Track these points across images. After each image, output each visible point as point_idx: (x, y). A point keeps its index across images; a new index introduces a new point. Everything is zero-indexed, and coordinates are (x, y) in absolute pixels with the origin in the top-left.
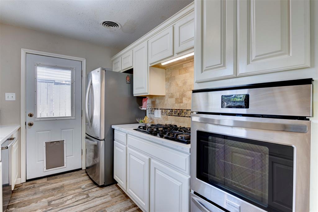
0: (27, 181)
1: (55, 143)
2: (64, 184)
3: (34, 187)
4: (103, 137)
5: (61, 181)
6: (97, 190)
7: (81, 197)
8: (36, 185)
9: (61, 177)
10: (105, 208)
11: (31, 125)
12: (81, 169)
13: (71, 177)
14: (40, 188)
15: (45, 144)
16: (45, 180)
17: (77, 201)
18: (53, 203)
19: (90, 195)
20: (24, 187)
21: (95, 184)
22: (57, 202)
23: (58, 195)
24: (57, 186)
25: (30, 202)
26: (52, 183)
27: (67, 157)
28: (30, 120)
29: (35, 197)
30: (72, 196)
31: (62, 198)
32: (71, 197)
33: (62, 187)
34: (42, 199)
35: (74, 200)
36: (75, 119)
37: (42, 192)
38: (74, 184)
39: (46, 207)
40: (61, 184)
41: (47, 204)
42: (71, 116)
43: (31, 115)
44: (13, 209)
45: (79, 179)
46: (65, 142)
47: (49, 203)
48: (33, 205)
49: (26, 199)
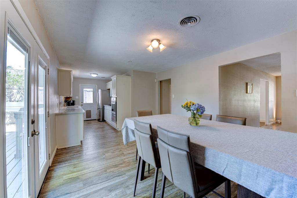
1: (88, 111)
4: (101, 108)
11: (82, 105)
12: (96, 119)
27: (92, 114)
28: (82, 104)
42: (93, 103)
43: (82, 103)
46: (91, 110)
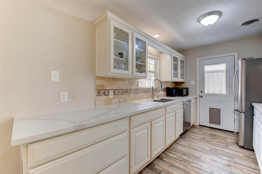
0: (200, 125)
1: (214, 109)
2: (216, 134)
3: (201, 129)
5: (216, 133)
6: (236, 147)
7: (223, 145)
8: (202, 129)
9: (218, 131)
10: (234, 157)
12: (234, 132)
13: (224, 133)
14: (204, 131)
15: (208, 109)
16: (208, 129)
17: (219, 145)
18: (206, 139)
19: (229, 147)
20: (197, 127)
21: (238, 144)
22: (208, 139)
23: (210, 137)
24: (212, 134)
25: (196, 133)
26: (211, 131)
27: (223, 120)
28: (201, 94)
29: (200, 133)
30: (218, 141)
31: (211, 139)
32: (216, 141)
33: (215, 135)
34: (202, 135)
35: (217, 143)
36: (229, 96)
37: (204, 132)
38: (223, 137)
39: (202, 138)
40: (215, 134)
41: (203, 138)
42: (226, 94)
44: (190, 132)
45: (228, 136)
46: (221, 110)
47: (204, 138)
48: (197, 135)
49: (196, 132)
